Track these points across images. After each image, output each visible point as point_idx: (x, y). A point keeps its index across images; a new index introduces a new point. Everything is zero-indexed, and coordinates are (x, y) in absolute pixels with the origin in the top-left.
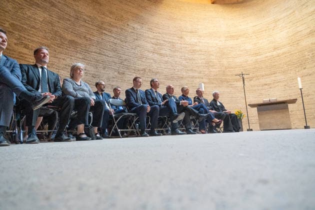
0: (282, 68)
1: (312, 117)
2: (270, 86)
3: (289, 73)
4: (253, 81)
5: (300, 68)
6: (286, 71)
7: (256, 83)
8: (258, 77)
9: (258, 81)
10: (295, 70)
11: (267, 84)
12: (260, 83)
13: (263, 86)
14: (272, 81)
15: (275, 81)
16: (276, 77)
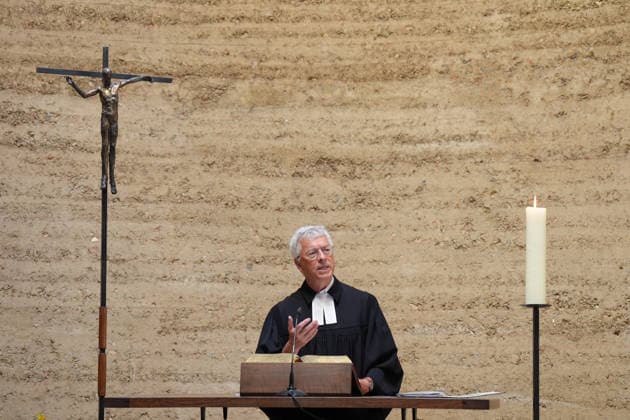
0: (473, 33)
2: (361, 185)
3: (516, 94)
4: (227, 107)
5: (599, 65)
6: (499, 68)
7: (247, 137)
8: (276, 81)
9: (266, 114)
10: (564, 80)
11: (339, 161)
12: (286, 142)
13: (305, 171)
14: (377, 141)
15: (404, 142)
16: (416, 106)
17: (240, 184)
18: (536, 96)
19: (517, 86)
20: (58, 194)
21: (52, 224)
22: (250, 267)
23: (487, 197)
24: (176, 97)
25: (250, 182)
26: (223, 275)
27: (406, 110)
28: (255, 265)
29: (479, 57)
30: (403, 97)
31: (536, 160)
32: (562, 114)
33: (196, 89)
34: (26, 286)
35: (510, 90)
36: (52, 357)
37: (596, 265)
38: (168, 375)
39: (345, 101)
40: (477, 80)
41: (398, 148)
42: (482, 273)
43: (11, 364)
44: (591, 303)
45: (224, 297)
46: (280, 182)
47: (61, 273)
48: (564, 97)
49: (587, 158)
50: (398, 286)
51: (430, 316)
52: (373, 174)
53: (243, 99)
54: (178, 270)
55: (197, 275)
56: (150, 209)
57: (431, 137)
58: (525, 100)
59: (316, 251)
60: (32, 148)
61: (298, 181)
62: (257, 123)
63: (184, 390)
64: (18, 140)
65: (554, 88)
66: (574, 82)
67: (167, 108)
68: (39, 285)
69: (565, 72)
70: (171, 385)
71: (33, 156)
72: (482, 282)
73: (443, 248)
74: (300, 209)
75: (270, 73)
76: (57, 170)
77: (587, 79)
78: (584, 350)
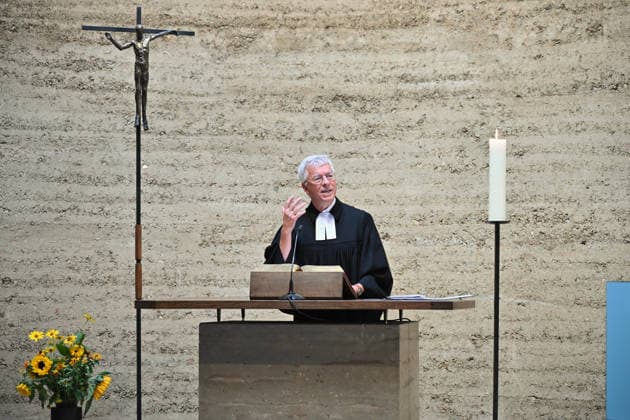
1: (586, 396)
2: (371, 118)
3: (501, 41)
4: (256, 53)
5: (570, 15)
6: (487, 18)
7: (274, 78)
8: (298, 30)
9: (290, 58)
10: (540, 28)
11: (352, 98)
12: (307, 82)
13: (323, 106)
14: (384, 81)
15: (407, 81)
16: (418, 50)
17: (268, 118)
18: (518, 40)
19: (502, 32)
20: (114, 129)
21: (110, 154)
22: (276, 189)
23: (477, 127)
24: (212, 45)
25: (276, 116)
26: (254, 196)
27: (409, 54)
28: (280, 188)
29: (470, 7)
30: (405, 43)
31: (518, 96)
32: (539, 56)
33: (230, 38)
34: (88, 206)
35: (496, 36)
36: (111, 265)
37: (567, 186)
38: (208, 281)
39: (356, 46)
40: (469, 27)
41: (402, 86)
42: (473, 193)
43: (78, 270)
44: (564, 218)
45: (254, 215)
46: (302, 116)
47: (117, 195)
48: (541, 42)
49: (560, 95)
50: (402, 205)
51: (429, 230)
52: (382, 109)
53: (270, 46)
54: (215, 192)
55: (232, 196)
56: (191, 141)
57: (430, 76)
58: (509, 44)
59: (321, 177)
60: (92, 91)
61: (317, 115)
62: (282, 66)
63: (221, 294)
64: (81, 84)
65: (533, 34)
66: (548, 29)
67: (204, 55)
68: (100, 205)
69: (542, 21)
70: (211, 289)
71: (93, 97)
72: (474, 201)
73: (441, 172)
74: (319, 139)
75: (293, 23)
76: (113, 109)
77: (559, 27)
78: (556, 258)
